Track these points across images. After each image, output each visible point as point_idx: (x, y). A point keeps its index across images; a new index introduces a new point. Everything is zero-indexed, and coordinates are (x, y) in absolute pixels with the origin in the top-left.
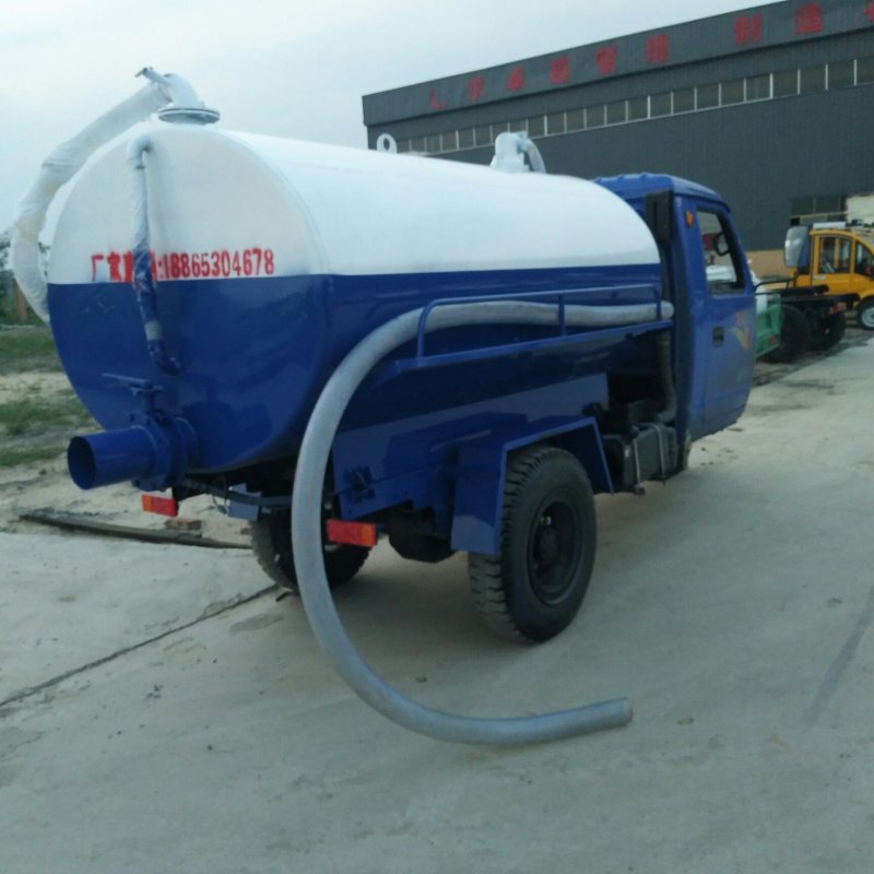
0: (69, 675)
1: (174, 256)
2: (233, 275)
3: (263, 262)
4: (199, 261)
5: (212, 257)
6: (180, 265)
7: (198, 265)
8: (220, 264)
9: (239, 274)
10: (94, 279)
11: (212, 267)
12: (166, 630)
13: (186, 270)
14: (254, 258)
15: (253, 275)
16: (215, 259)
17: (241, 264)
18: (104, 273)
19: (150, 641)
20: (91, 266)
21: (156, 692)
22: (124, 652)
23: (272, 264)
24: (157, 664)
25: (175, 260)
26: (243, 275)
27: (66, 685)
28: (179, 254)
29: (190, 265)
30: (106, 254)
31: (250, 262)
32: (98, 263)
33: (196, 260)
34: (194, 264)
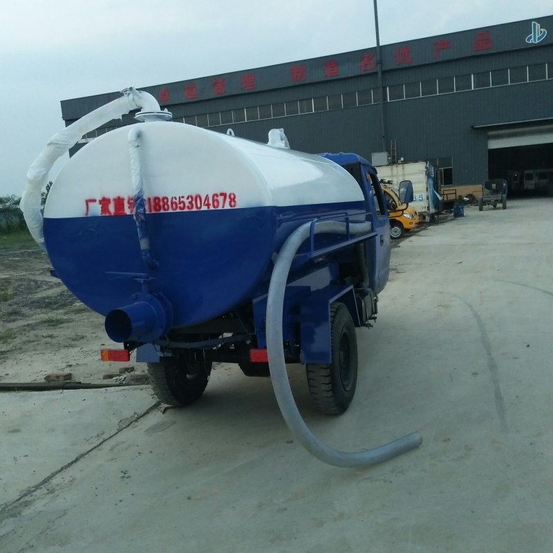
0: (53, 475)
1: (156, 199)
2: (204, 208)
3: (228, 200)
4: (177, 201)
5: (188, 198)
6: (161, 204)
7: (176, 203)
8: (194, 202)
9: (208, 208)
10: (87, 214)
11: (187, 204)
12: (101, 440)
13: (166, 207)
14: (221, 199)
15: (220, 208)
16: (190, 200)
17: (211, 202)
18: (96, 209)
19: (95, 447)
20: (85, 207)
21: (125, 475)
22: (82, 456)
23: (235, 201)
24: (112, 460)
25: (157, 201)
26: (212, 208)
27: (56, 480)
28: (161, 197)
29: (169, 203)
30: (99, 198)
31: (218, 201)
32: (90, 204)
33: (174, 200)
34: (172, 203)
